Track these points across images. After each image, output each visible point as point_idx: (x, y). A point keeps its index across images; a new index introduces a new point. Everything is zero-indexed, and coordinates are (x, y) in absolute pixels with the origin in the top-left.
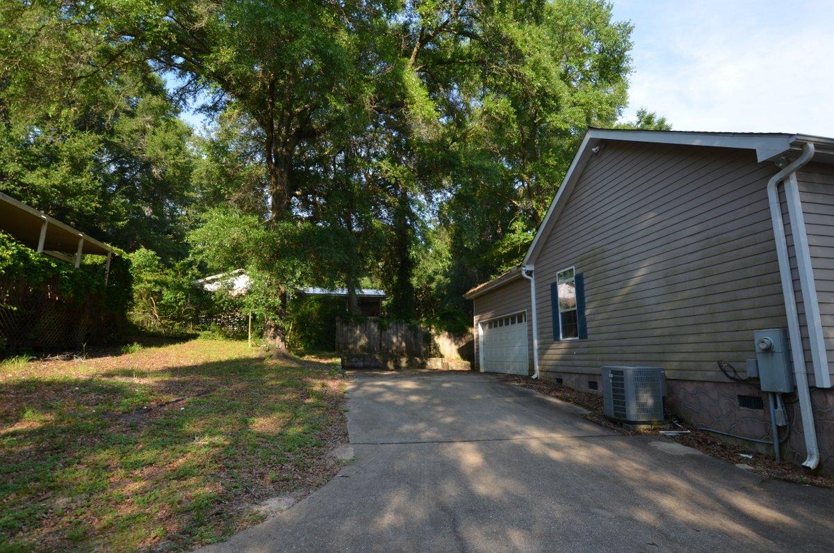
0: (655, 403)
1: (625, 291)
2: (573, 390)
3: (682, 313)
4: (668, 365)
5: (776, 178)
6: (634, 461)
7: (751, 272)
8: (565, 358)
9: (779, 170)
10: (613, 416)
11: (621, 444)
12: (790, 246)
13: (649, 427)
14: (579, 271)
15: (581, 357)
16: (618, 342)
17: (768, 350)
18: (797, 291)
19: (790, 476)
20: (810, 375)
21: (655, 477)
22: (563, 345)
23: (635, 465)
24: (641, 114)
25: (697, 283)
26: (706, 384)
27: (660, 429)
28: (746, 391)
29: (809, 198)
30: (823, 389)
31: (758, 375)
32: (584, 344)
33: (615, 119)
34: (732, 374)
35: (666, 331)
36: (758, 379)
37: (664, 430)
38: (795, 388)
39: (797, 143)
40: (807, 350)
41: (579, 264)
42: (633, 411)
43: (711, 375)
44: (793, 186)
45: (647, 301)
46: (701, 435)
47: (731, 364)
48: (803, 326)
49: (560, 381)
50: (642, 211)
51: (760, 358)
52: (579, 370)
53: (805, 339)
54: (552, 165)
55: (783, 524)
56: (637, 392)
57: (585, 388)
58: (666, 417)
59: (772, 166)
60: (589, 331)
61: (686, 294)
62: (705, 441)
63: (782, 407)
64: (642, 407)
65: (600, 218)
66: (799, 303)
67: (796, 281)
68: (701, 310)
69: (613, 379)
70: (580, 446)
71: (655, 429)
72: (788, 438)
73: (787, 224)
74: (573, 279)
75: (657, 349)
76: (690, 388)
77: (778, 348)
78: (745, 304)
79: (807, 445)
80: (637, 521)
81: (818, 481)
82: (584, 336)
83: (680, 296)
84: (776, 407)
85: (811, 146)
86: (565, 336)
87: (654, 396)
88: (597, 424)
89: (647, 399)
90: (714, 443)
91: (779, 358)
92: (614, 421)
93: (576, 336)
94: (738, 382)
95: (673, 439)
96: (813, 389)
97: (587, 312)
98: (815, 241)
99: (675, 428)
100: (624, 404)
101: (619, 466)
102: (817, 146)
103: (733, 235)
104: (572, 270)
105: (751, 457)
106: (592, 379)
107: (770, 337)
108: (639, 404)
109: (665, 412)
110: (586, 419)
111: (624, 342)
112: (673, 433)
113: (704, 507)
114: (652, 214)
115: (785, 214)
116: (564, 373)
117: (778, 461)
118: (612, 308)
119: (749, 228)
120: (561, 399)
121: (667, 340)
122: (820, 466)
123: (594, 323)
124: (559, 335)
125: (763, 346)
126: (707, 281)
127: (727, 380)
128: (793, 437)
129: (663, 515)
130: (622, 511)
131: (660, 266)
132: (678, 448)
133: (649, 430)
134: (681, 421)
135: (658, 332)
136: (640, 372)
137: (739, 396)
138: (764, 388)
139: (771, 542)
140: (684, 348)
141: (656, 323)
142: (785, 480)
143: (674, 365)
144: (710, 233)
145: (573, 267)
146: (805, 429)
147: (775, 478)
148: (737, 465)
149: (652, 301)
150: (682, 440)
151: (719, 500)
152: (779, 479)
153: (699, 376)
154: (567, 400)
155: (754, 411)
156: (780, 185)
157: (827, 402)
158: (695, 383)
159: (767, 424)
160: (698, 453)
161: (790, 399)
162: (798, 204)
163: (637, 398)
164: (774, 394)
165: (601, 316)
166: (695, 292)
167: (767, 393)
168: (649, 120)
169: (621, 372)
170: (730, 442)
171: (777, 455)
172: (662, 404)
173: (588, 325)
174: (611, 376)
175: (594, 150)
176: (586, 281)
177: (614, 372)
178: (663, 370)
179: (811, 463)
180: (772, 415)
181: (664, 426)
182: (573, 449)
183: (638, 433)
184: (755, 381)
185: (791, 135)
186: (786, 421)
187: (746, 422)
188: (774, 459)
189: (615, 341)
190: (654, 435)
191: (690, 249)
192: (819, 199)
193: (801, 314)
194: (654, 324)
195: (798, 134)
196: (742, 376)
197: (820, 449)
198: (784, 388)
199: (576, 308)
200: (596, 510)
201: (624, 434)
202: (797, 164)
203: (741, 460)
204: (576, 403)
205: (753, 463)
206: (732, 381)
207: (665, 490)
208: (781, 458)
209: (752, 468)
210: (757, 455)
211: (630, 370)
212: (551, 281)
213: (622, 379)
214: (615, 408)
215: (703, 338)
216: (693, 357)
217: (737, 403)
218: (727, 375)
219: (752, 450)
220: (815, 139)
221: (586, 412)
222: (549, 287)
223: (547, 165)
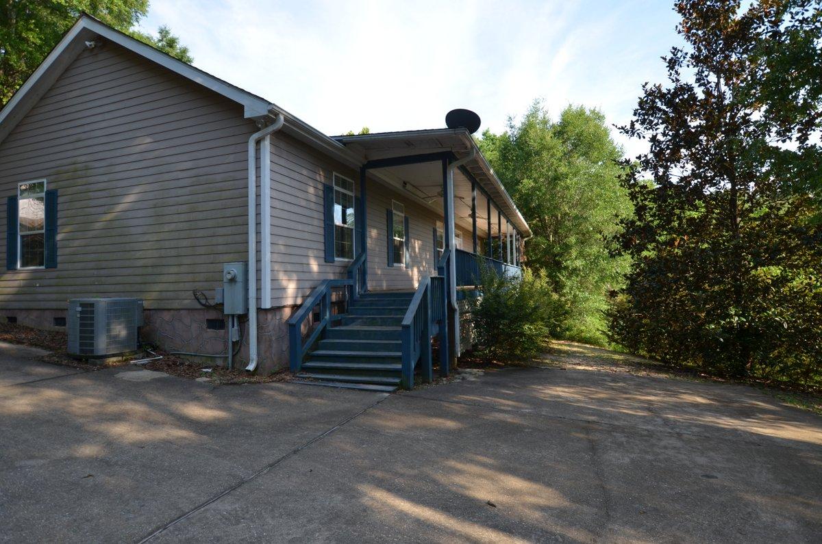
0: (129, 335)
1: (109, 217)
2: (32, 330)
3: (167, 244)
4: (148, 296)
5: (256, 136)
6: (92, 396)
7: (228, 212)
8: (21, 292)
9: (258, 130)
10: (78, 353)
11: (82, 381)
12: (258, 196)
13: (120, 358)
14: (53, 186)
15: (47, 290)
16: (95, 272)
17: (233, 280)
18: (258, 233)
19: (235, 380)
20: (258, 299)
21: (113, 408)
22: (21, 276)
23: (91, 401)
24: (164, 32)
25: (183, 217)
26: (182, 312)
27: (132, 359)
28: (212, 315)
29: (276, 159)
30: (266, 310)
31: (223, 301)
32: (53, 274)
33: (130, 24)
34: (203, 302)
35: (149, 262)
36: (222, 304)
37: (135, 359)
38: (248, 310)
39: (273, 113)
40: (258, 280)
41: (52, 178)
42: (102, 344)
43: (187, 303)
44: (267, 145)
45: (133, 230)
46: (173, 358)
47: (204, 292)
48: (258, 261)
49: (13, 320)
50: (138, 133)
51: (227, 287)
52: (42, 305)
53: (258, 271)
54: (33, 43)
55: (219, 419)
56: (108, 324)
57: (49, 325)
58: (140, 347)
59: (253, 125)
60: (59, 259)
61: (173, 226)
62: (175, 363)
63: (238, 325)
64: (114, 340)
65: (87, 128)
66: (258, 242)
67: (258, 224)
68: (185, 243)
69: (81, 312)
70: (23, 393)
71: (125, 360)
72: (239, 350)
73: (258, 177)
74: (43, 195)
75: (138, 279)
76: (167, 316)
77: (240, 278)
78: (220, 240)
79: (251, 353)
80: (76, 458)
81: (253, 380)
82: (52, 263)
83: (166, 228)
84: (233, 326)
85: (282, 117)
86: (23, 265)
87: (128, 328)
88: (57, 364)
89: (120, 330)
90: (182, 364)
91: (239, 286)
92: (78, 359)
93: (41, 264)
94: (208, 307)
95: (144, 366)
96: (259, 310)
97: (59, 237)
98: (275, 194)
99: (149, 355)
100: (92, 338)
101: (72, 406)
102: (286, 120)
103: (218, 177)
104: (41, 184)
105: (210, 370)
106: (60, 315)
107: (235, 269)
108: (109, 337)
109: (139, 342)
110: (41, 361)
111: (102, 272)
112: (145, 361)
113: (155, 424)
114: (149, 140)
115: (258, 168)
116: (21, 310)
117: (230, 370)
118: (91, 234)
119: (231, 174)
120: (10, 341)
121: (150, 270)
122: (257, 368)
123: (67, 251)
124: (15, 263)
125: (229, 277)
126: (192, 216)
127: (199, 306)
128: (242, 349)
129: (110, 443)
130: (62, 453)
131: (151, 195)
132: (147, 375)
133: (119, 361)
134: (155, 348)
135: (141, 263)
136: (115, 303)
137: (207, 320)
138: (226, 313)
139: (205, 436)
140: (165, 278)
141: (141, 253)
142: (231, 384)
143: (154, 295)
144: (201, 171)
145: (45, 180)
146: (251, 341)
147: (224, 384)
148: (197, 379)
149: (139, 230)
150: (153, 367)
151: (172, 414)
152: (227, 384)
153: (176, 305)
154: (19, 342)
155: (218, 331)
156: (258, 142)
157: (267, 319)
158: (172, 311)
159: (226, 343)
160: (165, 375)
161: (243, 319)
162: (268, 162)
163: (109, 331)
164: (233, 316)
165: (77, 243)
166: (181, 226)
167: (228, 315)
168: (172, 43)
169: (92, 305)
170: (197, 360)
171: (230, 365)
172: (136, 334)
173: (59, 252)
174: (79, 309)
175: (88, 43)
176: (60, 200)
177: (82, 305)
178: (142, 300)
179: (251, 367)
180: (230, 334)
181: (136, 356)
182: (11, 399)
183: (107, 367)
184: (220, 306)
185: (270, 103)
186: (239, 337)
187: (211, 342)
188: (228, 369)
189: (93, 271)
190: (126, 366)
191: (181, 183)
192: (282, 162)
193: (258, 251)
194: (138, 254)
195: (274, 104)
196: (212, 303)
197: (259, 354)
198: (240, 312)
199: (43, 231)
200: (22, 463)
201: (87, 371)
202: (271, 129)
203: (200, 376)
204: (31, 345)
205: (210, 375)
206: (203, 307)
207: (118, 418)
208: (233, 367)
209: (208, 379)
210: (215, 368)
211: (102, 302)
212: (11, 193)
213: (92, 312)
214: (81, 345)
215: (183, 269)
216: (172, 287)
217: (205, 326)
218: (199, 301)
219: (212, 364)
220: (286, 114)
221: (45, 353)
222: (5, 201)
223: (26, 40)
